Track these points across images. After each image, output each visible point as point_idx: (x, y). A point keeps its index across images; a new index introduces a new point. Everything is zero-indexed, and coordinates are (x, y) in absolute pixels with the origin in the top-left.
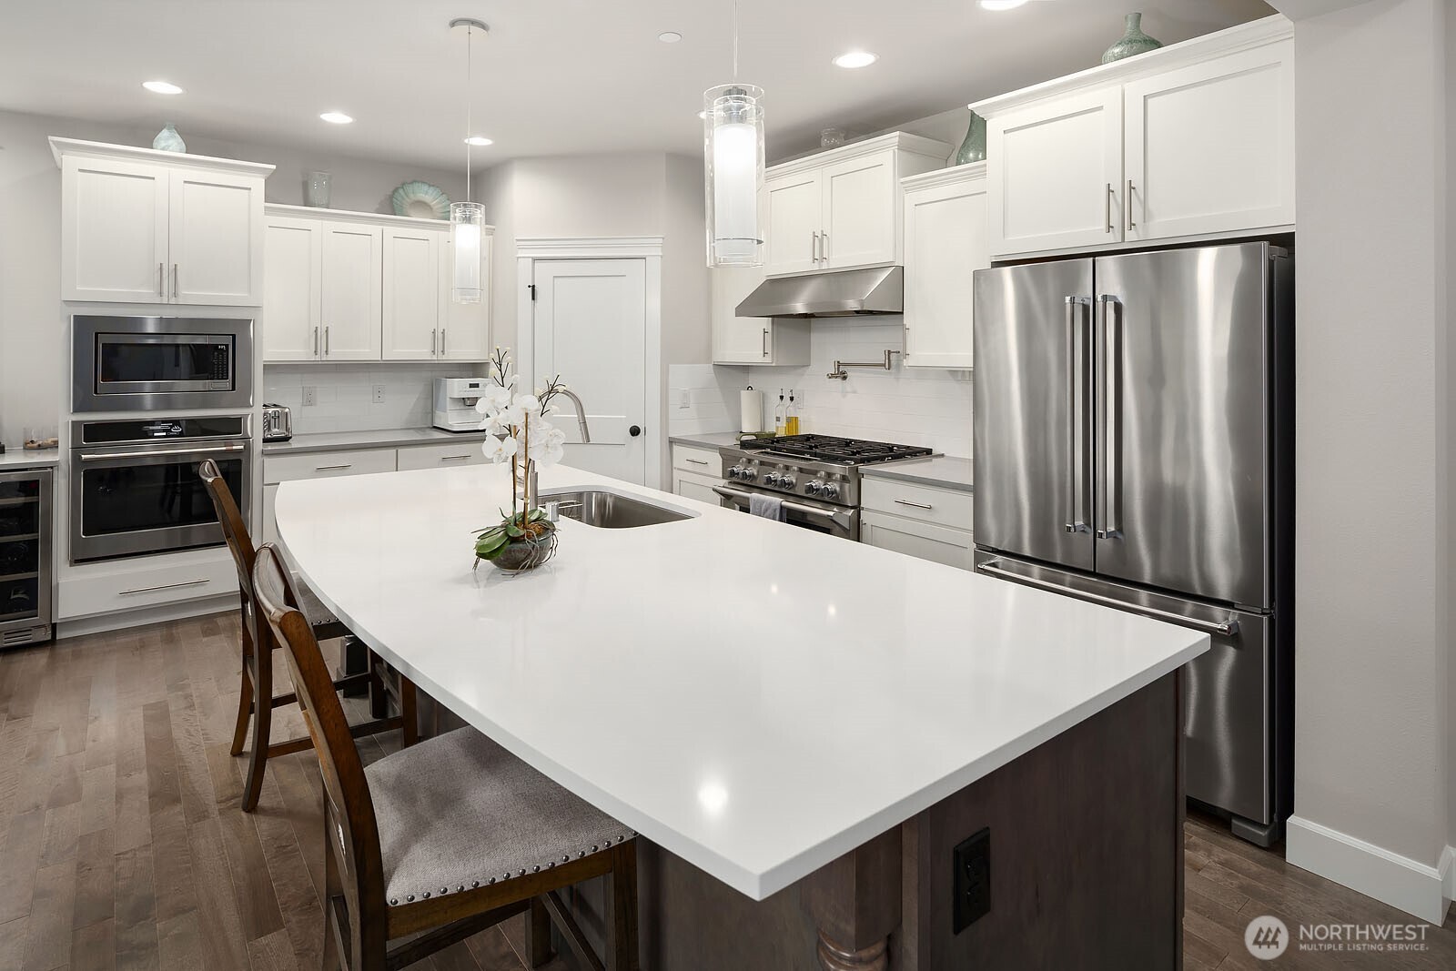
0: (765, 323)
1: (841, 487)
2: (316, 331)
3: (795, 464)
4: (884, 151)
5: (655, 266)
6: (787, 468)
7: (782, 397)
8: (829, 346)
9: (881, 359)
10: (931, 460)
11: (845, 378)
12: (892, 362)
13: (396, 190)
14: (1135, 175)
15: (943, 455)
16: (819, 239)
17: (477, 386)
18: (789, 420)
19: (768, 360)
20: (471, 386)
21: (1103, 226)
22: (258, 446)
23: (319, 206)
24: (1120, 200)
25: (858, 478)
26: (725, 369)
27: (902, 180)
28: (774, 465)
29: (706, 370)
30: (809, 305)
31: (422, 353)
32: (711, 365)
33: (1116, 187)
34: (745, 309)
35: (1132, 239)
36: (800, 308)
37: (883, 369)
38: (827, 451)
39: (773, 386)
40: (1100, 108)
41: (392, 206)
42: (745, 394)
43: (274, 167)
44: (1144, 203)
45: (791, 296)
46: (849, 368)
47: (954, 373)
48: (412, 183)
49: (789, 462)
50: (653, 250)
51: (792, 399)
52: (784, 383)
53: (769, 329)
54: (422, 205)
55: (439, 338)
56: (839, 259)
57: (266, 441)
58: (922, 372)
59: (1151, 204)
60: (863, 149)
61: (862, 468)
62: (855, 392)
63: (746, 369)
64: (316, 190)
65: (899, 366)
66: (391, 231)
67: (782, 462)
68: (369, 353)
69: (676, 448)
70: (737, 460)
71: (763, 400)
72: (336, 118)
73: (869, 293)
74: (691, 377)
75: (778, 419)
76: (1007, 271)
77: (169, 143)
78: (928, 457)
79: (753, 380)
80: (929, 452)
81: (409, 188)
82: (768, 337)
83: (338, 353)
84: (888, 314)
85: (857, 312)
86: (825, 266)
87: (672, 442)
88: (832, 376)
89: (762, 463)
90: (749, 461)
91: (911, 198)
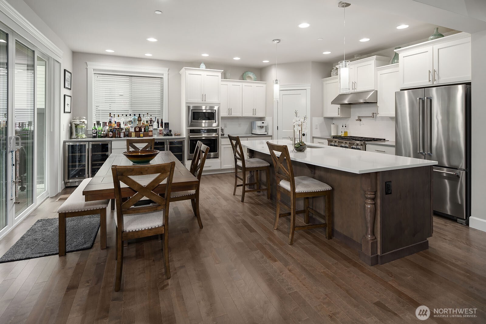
0: (339, 106)
1: (361, 147)
2: (229, 109)
3: (348, 142)
4: (372, 61)
5: (309, 91)
6: (346, 143)
7: (343, 126)
8: (356, 112)
9: (371, 115)
10: (385, 142)
11: (361, 121)
12: (374, 116)
13: (243, 74)
14: (436, 68)
15: (388, 141)
16: (354, 84)
17: (263, 123)
18: (345, 132)
19: (339, 116)
20: (262, 123)
21: (428, 80)
22: (220, 136)
23: (228, 79)
24: (432, 74)
25: (365, 144)
26: (327, 119)
27: (377, 68)
28: (342, 142)
29: (322, 118)
30: (348, 101)
31: (250, 114)
32: (323, 118)
33: (431, 71)
34: (334, 102)
35: (435, 83)
36: (346, 102)
37: (371, 118)
38: (356, 139)
39: (340, 123)
40: (427, 52)
41: (243, 78)
42: (332, 126)
43: (223, 71)
44: (438, 75)
45: (344, 99)
46: (361, 118)
47: (391, 118)
48: (247, 72)
49: (346, 141)
50: (308, 87)
51: (346, 126)
52: (344, 122)
53: (340, 108)
54: (250, 77)
55: (254, 111)
56: (359, 89)
57: (221, 135)
58: (383, 118)
59: (440, 75)
60: (367, 60)
61: (366, 142)
62: (364, 124)
63: (332, 118)
64: (228, 75)
65: (376, 117)
66: (244, 84)
67: (344, 141)
68: (239, 115)
69: (314, 139)
70: (332, 141)
71: (337, 127)
72: (237, 59)
73: (368, 97)
74: (317, 121)
75: (342, 132)
76: (406, 91)
77: (203, 66)
78: (384, 141)
79: (334, 122)
80: (384, 140)
81: (246, 73)
82: (340, 110)
83: (234, 114)
84: (373, 103)
85: (364, 103)
86: (356, 91)
87: (313, 138)
88: (357, 120)
89: (339, 142)
90: (335, 142)
91: (379, 73)
